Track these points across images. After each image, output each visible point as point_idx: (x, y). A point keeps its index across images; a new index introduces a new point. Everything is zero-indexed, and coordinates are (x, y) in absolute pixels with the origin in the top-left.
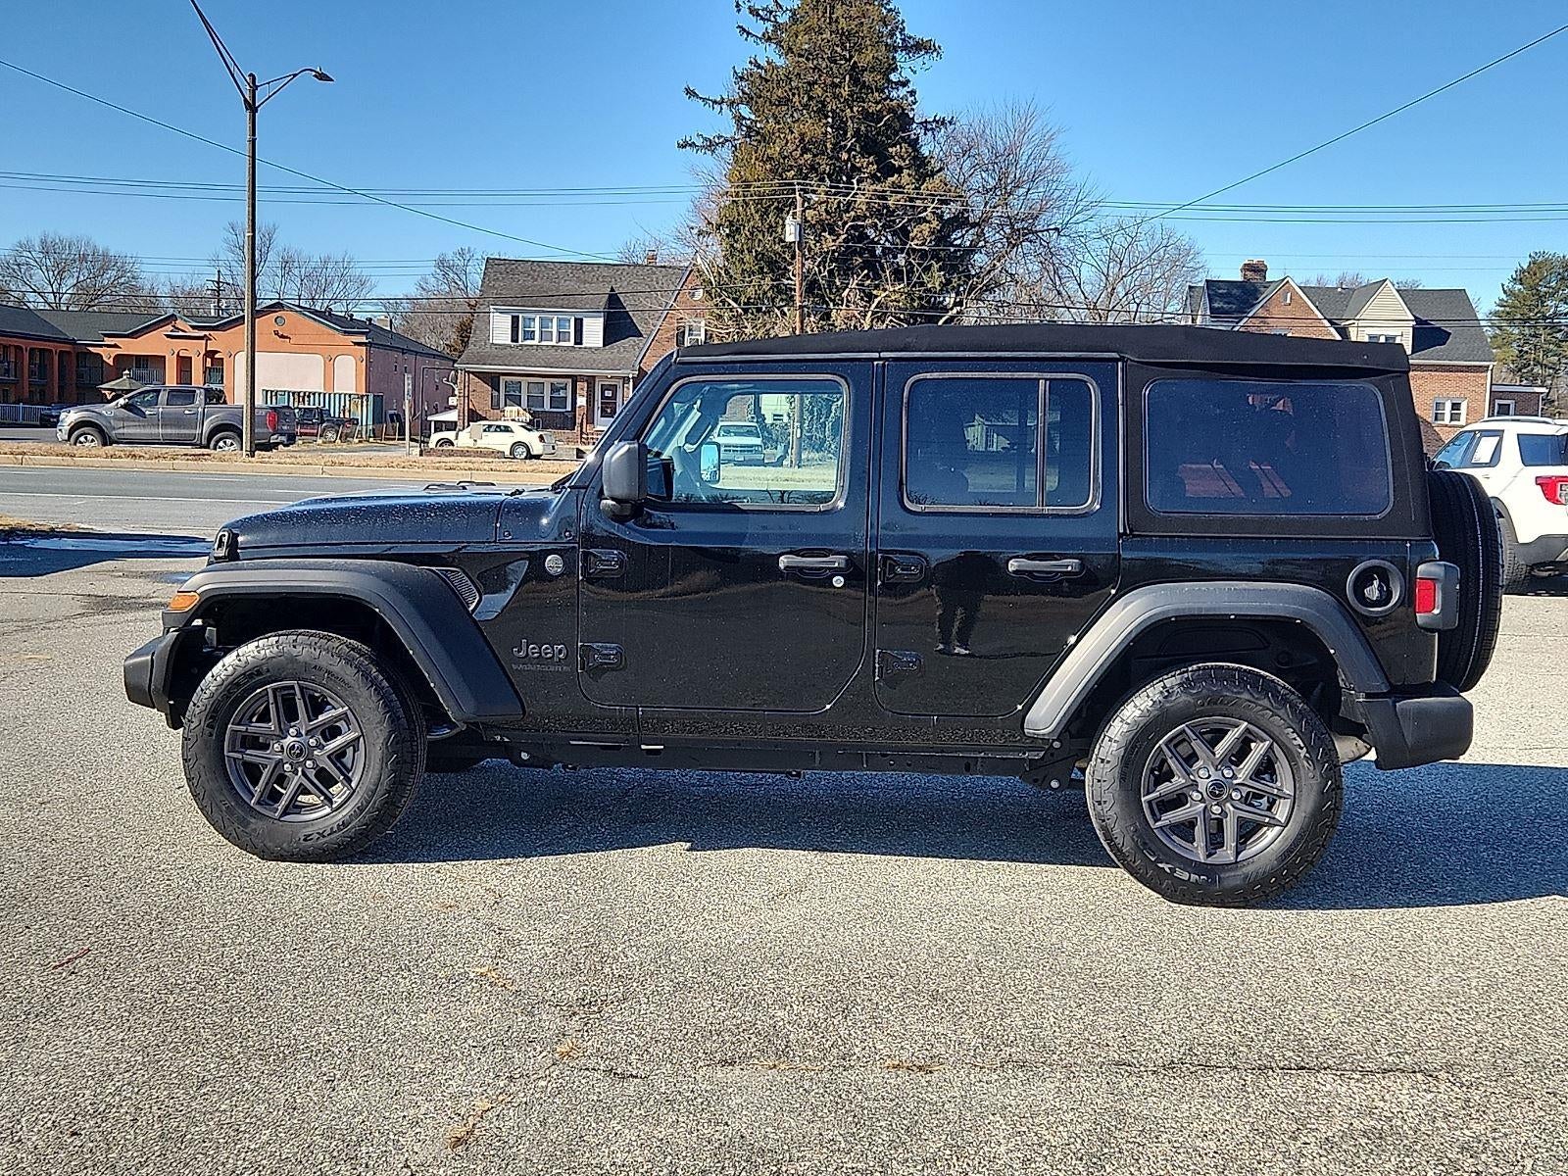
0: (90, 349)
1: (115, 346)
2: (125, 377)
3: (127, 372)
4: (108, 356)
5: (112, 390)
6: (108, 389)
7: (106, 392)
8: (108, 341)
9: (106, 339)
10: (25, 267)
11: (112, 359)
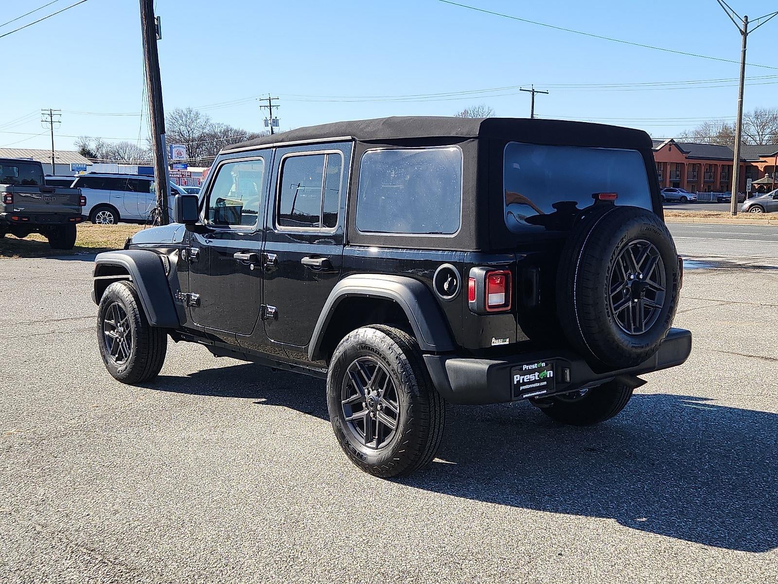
0: (752, 163)
1: (765, 162)
2: (766, 177)
3: (767, 174)
4: (761, 167)
5: (758, 184)
6: (756, 184)
7: (756, 185)
8: (762, 159)
9: (760, 158)
10: (746, 125)
11: (763, 168)
